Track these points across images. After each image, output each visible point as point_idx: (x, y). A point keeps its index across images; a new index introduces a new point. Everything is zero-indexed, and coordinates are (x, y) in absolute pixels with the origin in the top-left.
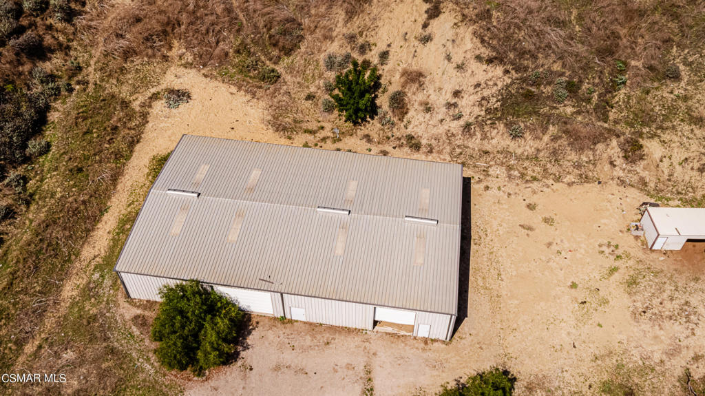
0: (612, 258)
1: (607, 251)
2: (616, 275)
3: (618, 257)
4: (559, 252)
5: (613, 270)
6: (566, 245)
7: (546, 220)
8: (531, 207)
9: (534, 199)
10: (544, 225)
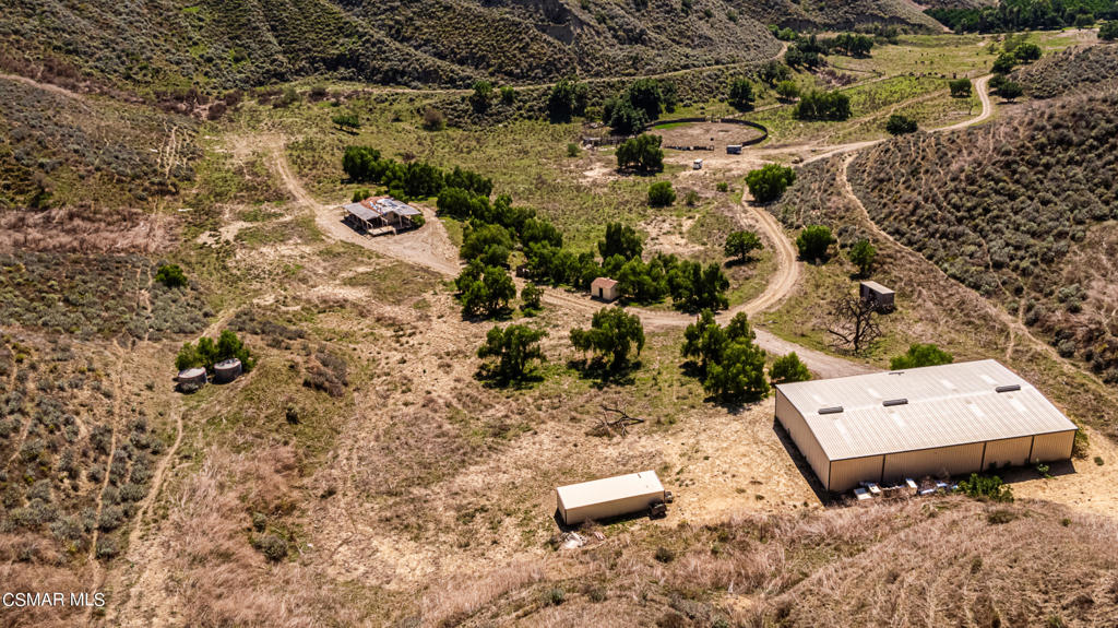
0: (682, 478)
1: (688, 482)
2: (677, 470)
3: (677, 480)
4: (724, 473)
5: (681, 471)
6: (720, 479)
7: (743, 491)
8: (760, 498)
9: (760, 504)
10: (743, 487)
